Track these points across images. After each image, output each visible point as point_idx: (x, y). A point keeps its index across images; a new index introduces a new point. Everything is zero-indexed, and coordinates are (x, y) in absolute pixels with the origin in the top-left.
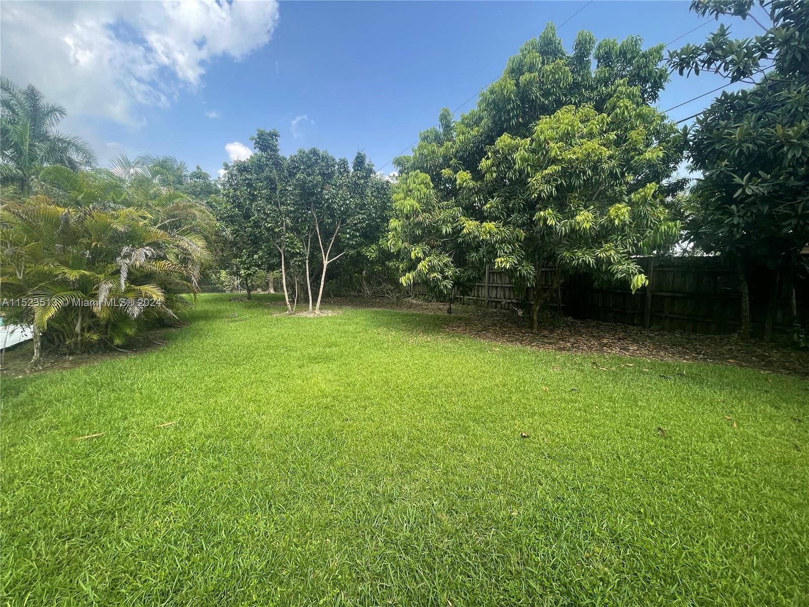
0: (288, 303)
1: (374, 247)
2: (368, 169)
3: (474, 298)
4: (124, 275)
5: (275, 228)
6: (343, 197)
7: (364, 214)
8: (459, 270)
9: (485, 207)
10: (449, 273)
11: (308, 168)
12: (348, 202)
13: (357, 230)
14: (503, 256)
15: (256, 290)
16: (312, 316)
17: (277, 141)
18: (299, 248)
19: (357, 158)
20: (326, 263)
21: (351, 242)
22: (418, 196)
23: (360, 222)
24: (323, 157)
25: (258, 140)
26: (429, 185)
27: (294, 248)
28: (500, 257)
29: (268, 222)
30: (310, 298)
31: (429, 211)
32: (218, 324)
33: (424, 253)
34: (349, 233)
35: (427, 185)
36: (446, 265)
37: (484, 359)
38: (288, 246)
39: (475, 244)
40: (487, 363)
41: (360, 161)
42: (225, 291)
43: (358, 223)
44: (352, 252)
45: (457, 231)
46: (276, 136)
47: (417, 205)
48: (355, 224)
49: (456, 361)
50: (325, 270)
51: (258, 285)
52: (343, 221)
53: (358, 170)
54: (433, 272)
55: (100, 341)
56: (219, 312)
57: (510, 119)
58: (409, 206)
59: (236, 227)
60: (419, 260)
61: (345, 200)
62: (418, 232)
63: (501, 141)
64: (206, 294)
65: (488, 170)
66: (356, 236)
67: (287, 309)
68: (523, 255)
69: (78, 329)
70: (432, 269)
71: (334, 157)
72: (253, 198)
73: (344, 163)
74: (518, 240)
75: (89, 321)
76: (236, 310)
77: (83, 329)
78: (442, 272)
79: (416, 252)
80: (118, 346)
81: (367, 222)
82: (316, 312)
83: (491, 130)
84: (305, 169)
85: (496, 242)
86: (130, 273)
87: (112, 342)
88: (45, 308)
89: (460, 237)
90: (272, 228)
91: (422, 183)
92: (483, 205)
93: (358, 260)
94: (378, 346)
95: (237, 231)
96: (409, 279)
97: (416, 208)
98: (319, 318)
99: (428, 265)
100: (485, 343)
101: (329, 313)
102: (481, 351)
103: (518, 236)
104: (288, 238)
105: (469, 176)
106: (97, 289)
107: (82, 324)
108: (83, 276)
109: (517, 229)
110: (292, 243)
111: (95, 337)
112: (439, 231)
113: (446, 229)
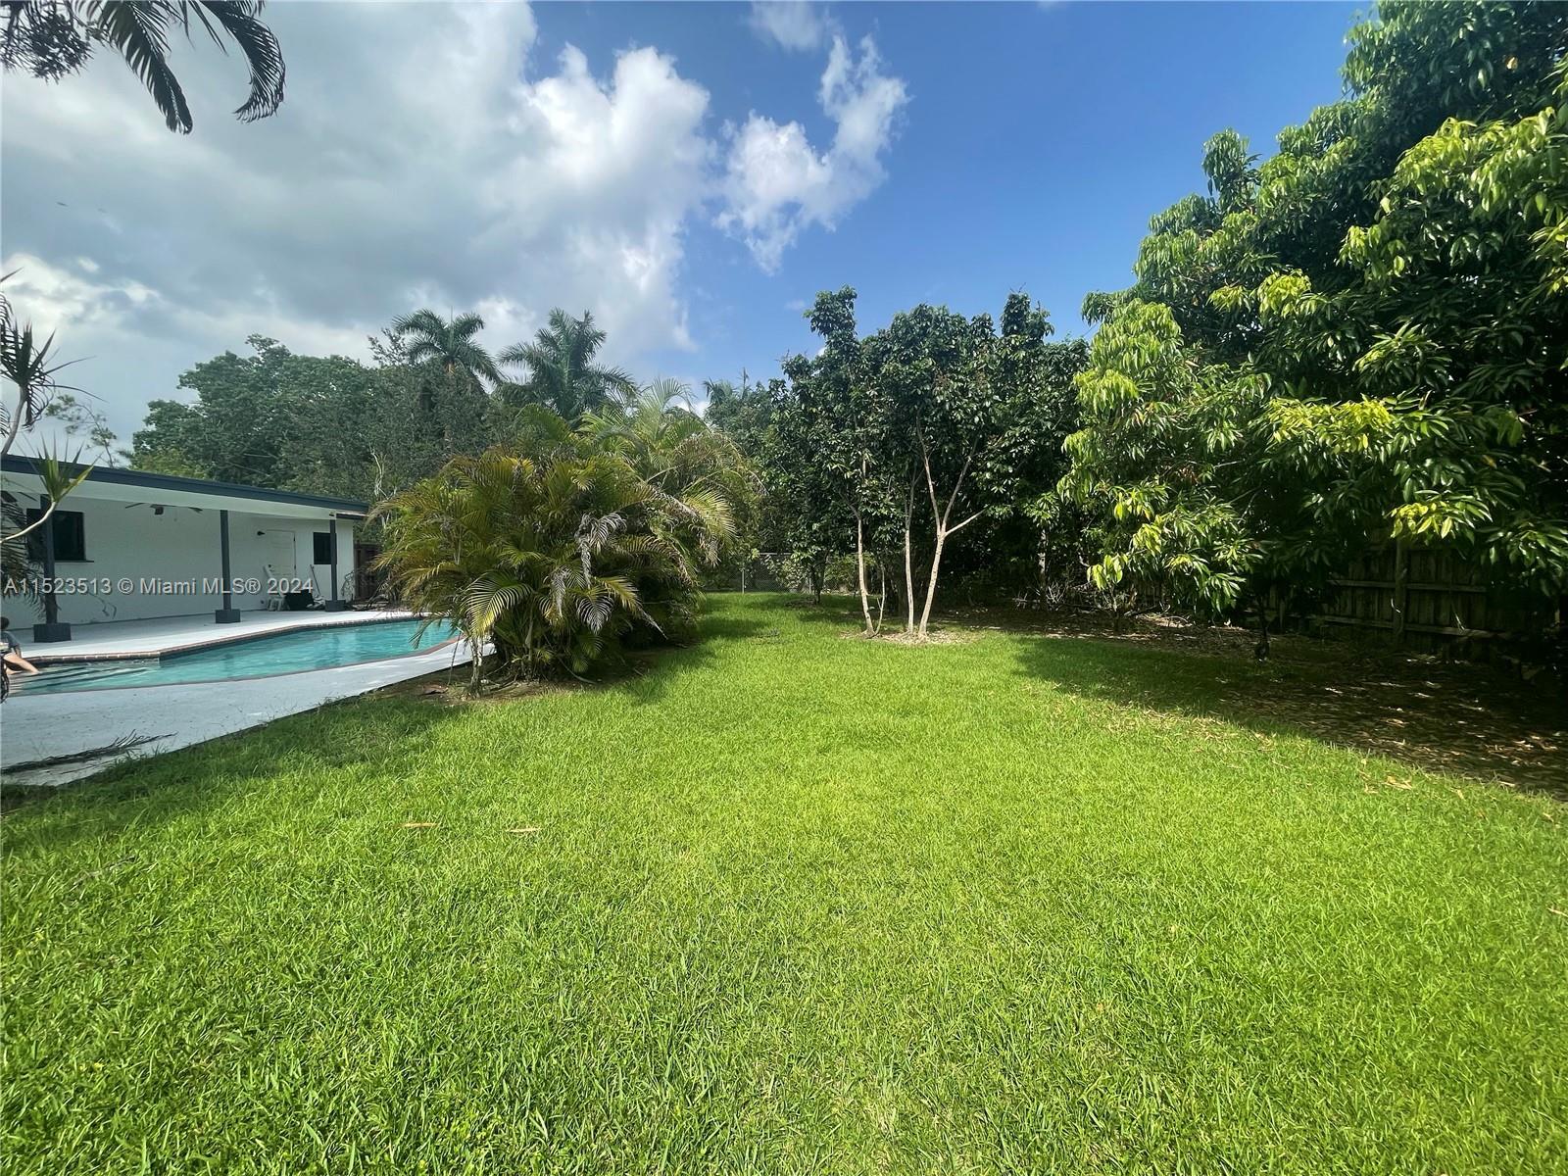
0: (867, 615)
1: (1048, 496)
2: (1034, 326)
3: (1353, 621)
4: (587, 563)
5: (845, 471)
6: (977, 396)
7: (1024, 425)
8: (1266, 547)
9: (1361, 362)
10: (1229, 553)
11: (907, 348)
12: (988, 404)
13: (1009, 461)
14: (1423, 500)
15: (838, 588)
16: (909, 642)
17: (851, 306)
18: (888, 507)
19: (1010, 306)
20: (942, 534)
21: (995, 489)
22: (1132, 363)
23: (1016, 445)
24: (937, 320)
25: (817, 314)
26: (1169, 331)
27: (877, 507)
28: (1412, 501)
29: (833, 461)
30: (911, 606)
31: (1168, 395)
32: (740, 647)
33: (1154, 503)
34: (990, 470)
35: (1161, 331)
36: (1219, 533)
37: (1338, 808)
38: (868, 504)
39: (1321, 470)
40: (1347, 828)
41: (1016, 314)
42: (787, 590)
43: (1011, 446)
44: (1000, 511)
45: (1256, 443)
46: (851, 296)
47: (1127, 384)
48: (1006, 450)
49: (1233, 798)
50: (939, 550)
51: (841, 579)
52: (981, 446)
53: (1013, 332)
54: (1178, 551)
55: (555, 661)
56: (760, 624)
57: (1469, 72)
58: (1104, 392)
59: (792, 476)
60: (1134, 522)
61: (982, 401)
62: (1136, 451)
63: (1420, 157)
64: (760, 594)
65: (1379, 254)
66: (1007, 475)
67: (864, 627)
68: (1516, 489)
69: (528, 641)
70: (1175, 545)
71: (962, 315)
72: (811, 419)
73: (984, 323)
74: (1491, 444)
75: (541, 631)
76: (787, 621)
77: (534, 643)
78: (1207, 551)
79: (1127, 502)
80: (579, 674)
81: (1032, 441)
82: (920, 635)
83: (1391, 130)
84: (900, 351)
85: (1397, 456)
86: (593, 559)
87: (571, 665)
88: (484, 612)
89: (1267, 456)
90: (840, 473)
91: (1147, 327)
92: (1352, 357)
93: (1019, 530)
94: (1016, 726)
95: (794, 482)
96: (1112, 572)
97: (1127, 392)
98: (924, 646)
99: (1163, 535)
100: (1357, 761)
101: (950, 638)
102: (1335, 781)
103: (1494, 432)
104: (867, 488)
105: (1303, 282)
106: (548, 581)
107: (533, 634)
108: (531, 560)
109: (1492, 409)
110: (874, 497)
111: (548, 656)
112: (1199, 442)
113: (1223, 436)
